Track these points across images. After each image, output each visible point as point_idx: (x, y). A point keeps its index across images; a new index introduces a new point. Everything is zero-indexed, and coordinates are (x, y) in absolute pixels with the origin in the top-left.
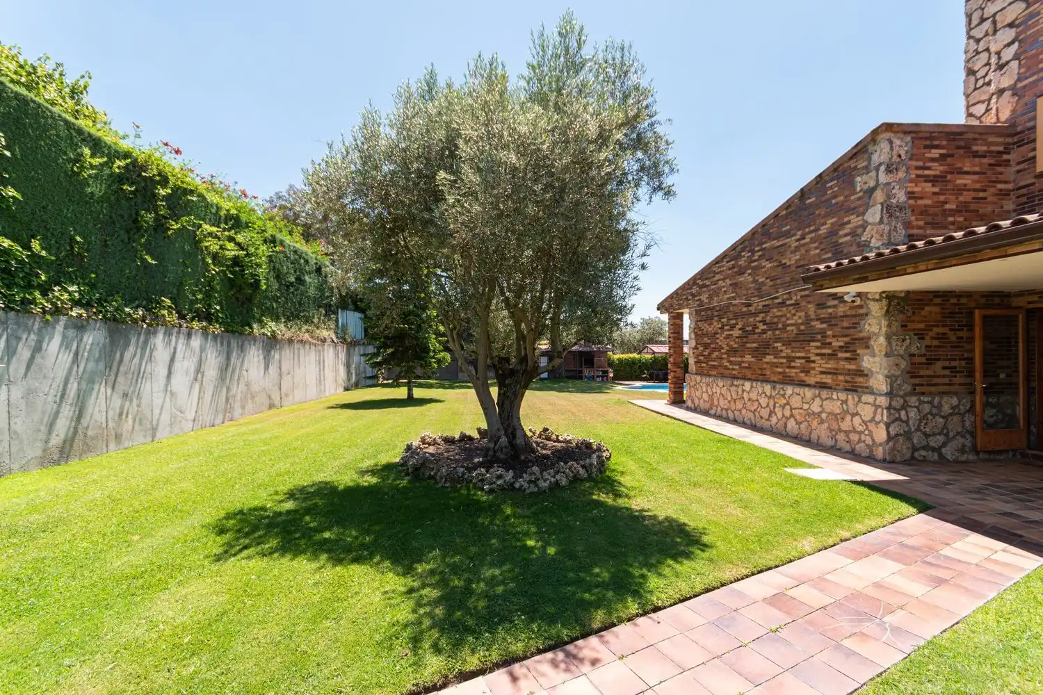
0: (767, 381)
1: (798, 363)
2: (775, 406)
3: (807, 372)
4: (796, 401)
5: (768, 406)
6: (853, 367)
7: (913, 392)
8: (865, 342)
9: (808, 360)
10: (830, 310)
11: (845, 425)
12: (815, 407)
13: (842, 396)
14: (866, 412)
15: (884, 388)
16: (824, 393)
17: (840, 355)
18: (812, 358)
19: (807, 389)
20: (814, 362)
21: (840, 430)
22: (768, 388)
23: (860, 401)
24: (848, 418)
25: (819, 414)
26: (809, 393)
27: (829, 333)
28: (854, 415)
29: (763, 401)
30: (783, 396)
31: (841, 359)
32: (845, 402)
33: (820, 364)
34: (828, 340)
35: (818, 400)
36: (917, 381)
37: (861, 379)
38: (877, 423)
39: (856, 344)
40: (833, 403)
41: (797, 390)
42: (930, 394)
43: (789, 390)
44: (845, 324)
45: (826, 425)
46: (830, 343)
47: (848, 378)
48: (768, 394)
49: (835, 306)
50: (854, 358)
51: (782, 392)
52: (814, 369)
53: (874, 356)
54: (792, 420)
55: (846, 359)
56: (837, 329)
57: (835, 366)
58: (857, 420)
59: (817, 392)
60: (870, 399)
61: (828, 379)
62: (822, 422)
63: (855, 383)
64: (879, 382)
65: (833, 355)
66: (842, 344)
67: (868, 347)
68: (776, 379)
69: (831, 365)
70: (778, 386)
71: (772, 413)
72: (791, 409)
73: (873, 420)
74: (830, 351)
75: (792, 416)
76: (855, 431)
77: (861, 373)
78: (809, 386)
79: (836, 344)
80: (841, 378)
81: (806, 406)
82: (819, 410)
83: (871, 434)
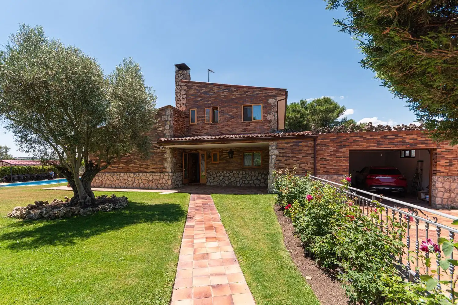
0: (131, 172)
1: (144, 166)
2: (135, 180)
3: (147, 168)
4: (143, 177)
5: (132, 180)
6: (162, 166)
7: (175, 172)
8: (165, 160)
9: (147, 165)
10: (155, 151)
11: (160, 182)
12: (151, 178)
13: (159, 174)
14: (166, 177)
15: (170, 171)
16: (154, 174)
17: (158, 163)
18: (149, 164)
19: (147, 173)
20: (149, 165)
21: (159, 183)
22: (132, 175)
23: (164, 175)
24: (161, 180)
25: (152, 180)
26: (148, 175)
27: (155, 157)
28: (162, 179)
29: (130, 179)
30: (139, 176)
31: (158, 164)
32: (160, 176)
33: (152, 166)
34: (154, 159)
35: (151, 177)
36: (175, 169)
37: (164, 169)
38: (169, 180)
39: (163, 160)
40: (156, 177)
41: (144, 174)
42: (177, 172)
43: (141, 174)
44: (159, 155)
45: (154, 183)
46: (155, 160)
47: (160, 169)
48: (132, 176)
49: (156, 150)
50: (162, 164)
51: (138, 175)
52: (149, 167)
53: (167, 163)
54: (142, 183)
55: (160, 164)
56: (157, 156)
57: (157, 166)
58: (164, 180)
59: (151, 174)
60: (167, 174)
61: (154, 170)
62: (153, 182)
63: (163, 170)
64: (169, 170)
65: (156, 163)
66: (159, 160)
67: (166, 161)
68: (135, 171)
69: (155, 166)
70: (136, 173)
71: (133, 183)
72: (142, 180)
73: (168, 179)
74: (155, 162)
75: (142, 182)
76: (163, 183)
77: (165, 168)
78: (148, 172)
79: (157, 160)
80: (158, 169)
81: (147, 179)
82: (152, 179)
83: (167, 183)
